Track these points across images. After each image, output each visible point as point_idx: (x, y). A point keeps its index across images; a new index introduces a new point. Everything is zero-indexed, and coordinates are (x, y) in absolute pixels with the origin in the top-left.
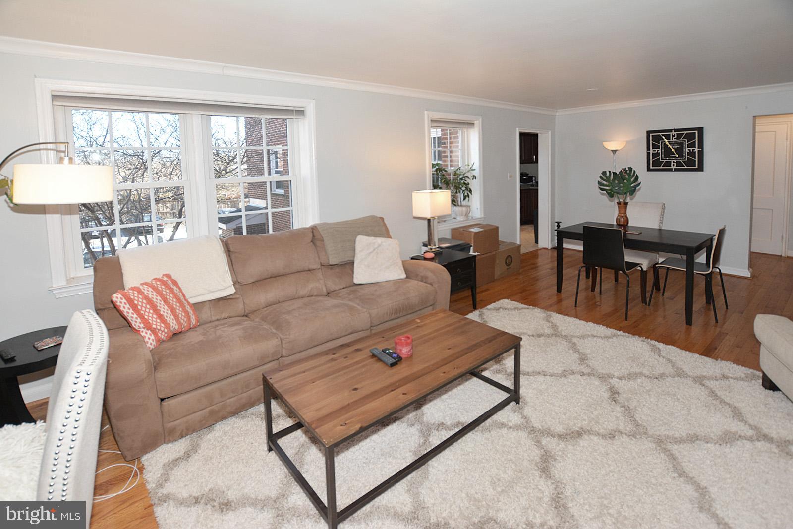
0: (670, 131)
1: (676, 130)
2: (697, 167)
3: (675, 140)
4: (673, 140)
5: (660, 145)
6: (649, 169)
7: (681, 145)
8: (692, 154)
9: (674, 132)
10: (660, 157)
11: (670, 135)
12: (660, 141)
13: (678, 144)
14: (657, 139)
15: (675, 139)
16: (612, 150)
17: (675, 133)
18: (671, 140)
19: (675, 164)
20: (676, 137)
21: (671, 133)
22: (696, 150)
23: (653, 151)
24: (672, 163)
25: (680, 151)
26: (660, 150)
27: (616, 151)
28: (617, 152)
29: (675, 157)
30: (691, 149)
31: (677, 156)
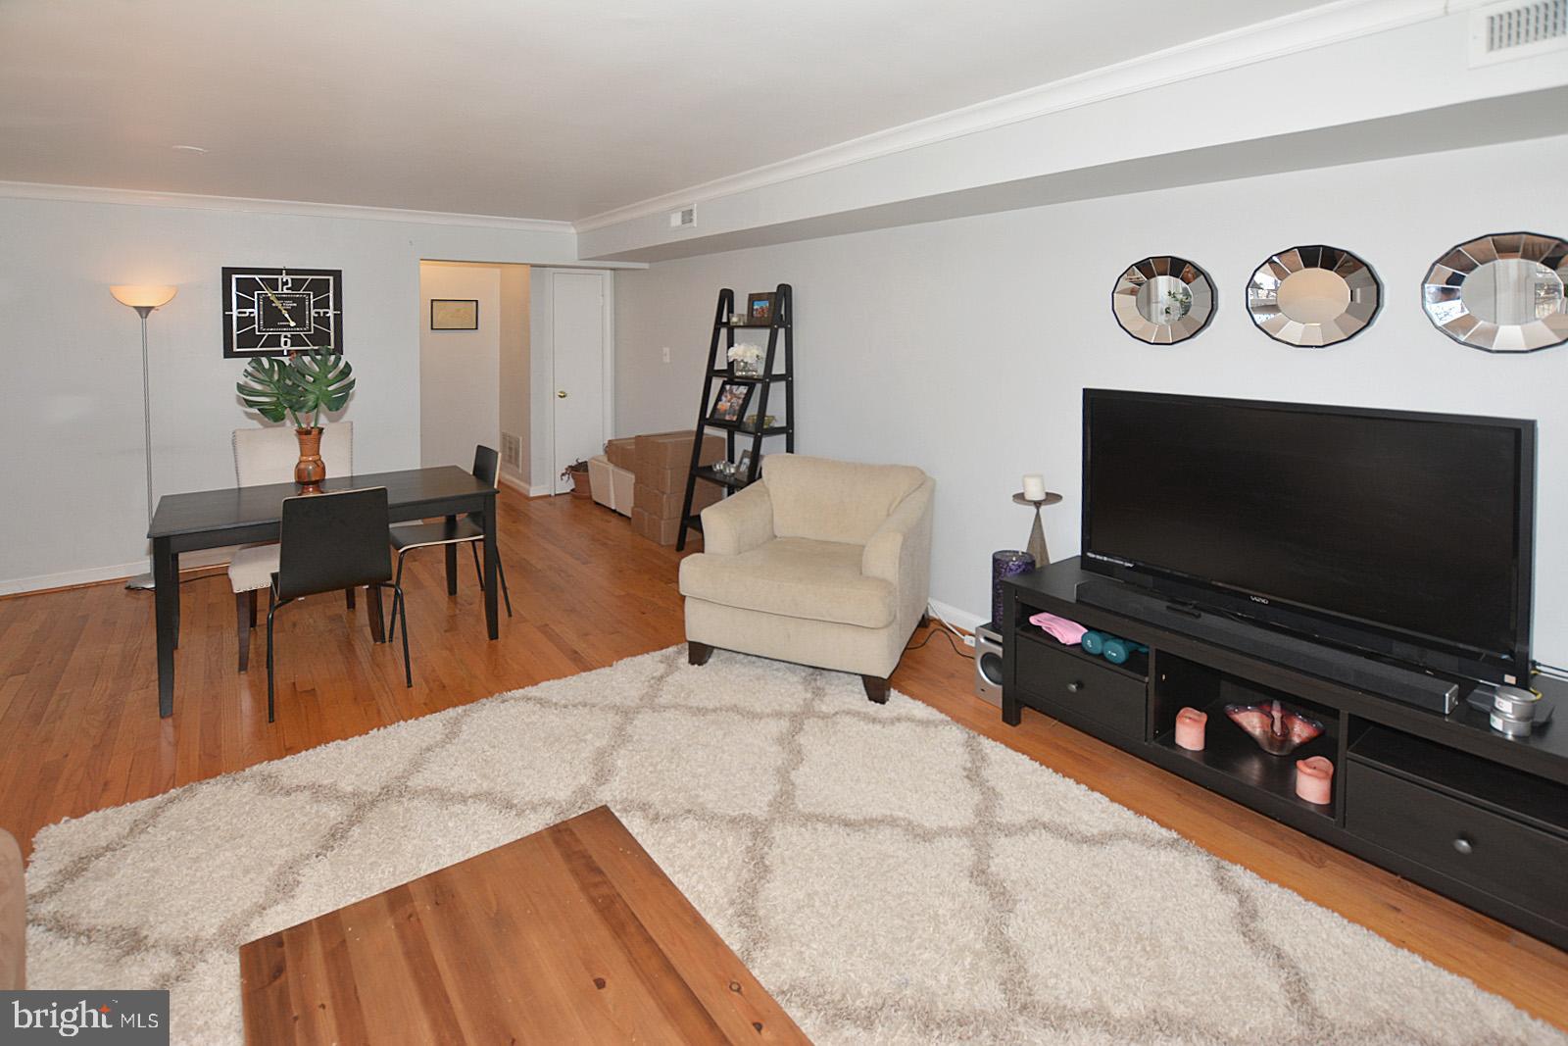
0: (279, 272)
1: (289, 272)
2: (332, 346)
3: (290, 292)
4: (285, 291)
5: (256, 300)
6: (229, 353)
7: (301, 301)
8: (323, 320)
9: (287, 274)
10: (256, 326)
11: (277, 279)
12: (256, 292)
13: (294, 300)
14: (248, 287)
15: (287, 289)
16: (138, 308)
17: (289, 278)
18: (280, 292)
19: (289, 341)
20: (290, 285)
21: (280, 277)
22: (331, 313)
23: (240, 313)
24: (283, 340)
25: (298, 314)
26: (256, 311)
27: (149, 309)
28: (153, 311)
29: (289, 326)
30: (322, 311)
31: (293, 324)
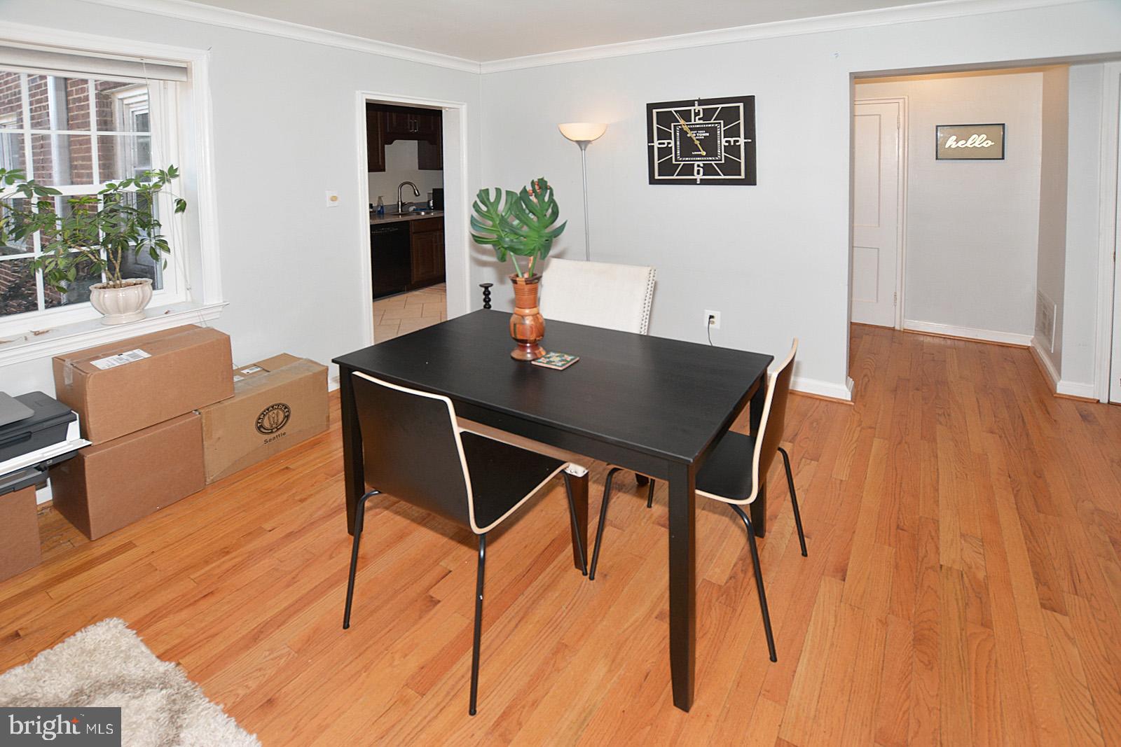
0: (691, 103)
1: (701, 102)
2: (743, 176)
3: (701, 122)
4: (698, 122)
5: (672, 132)
6: (652, 181)
7: (713, 131)
8: (733, 149)
9: (699, 105)
10: (673, 155)
11: (690, 110)
12: (672, 124)
13: (707, 130)
14: (665, 119)
15: (699, 119)
16: (578, 142)
17: (701, 108)
18: (693, 122)
19: (701, 170)
20: (701, 116)
21: (692, 108)
22: (742, 141)
23: (660, 144)
24: (696, 168)
25: (710, 145)
26: (672, 142)
27: (587, 142)
28: (590, 145)
29: (700, 156)
30: (732, 140)
31: (704, 153)
